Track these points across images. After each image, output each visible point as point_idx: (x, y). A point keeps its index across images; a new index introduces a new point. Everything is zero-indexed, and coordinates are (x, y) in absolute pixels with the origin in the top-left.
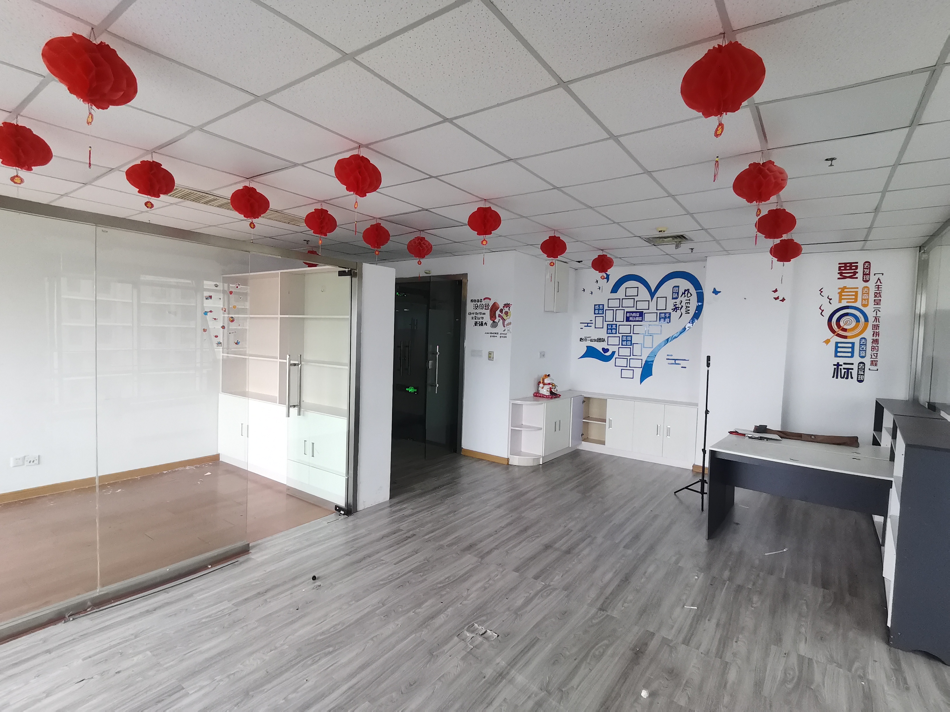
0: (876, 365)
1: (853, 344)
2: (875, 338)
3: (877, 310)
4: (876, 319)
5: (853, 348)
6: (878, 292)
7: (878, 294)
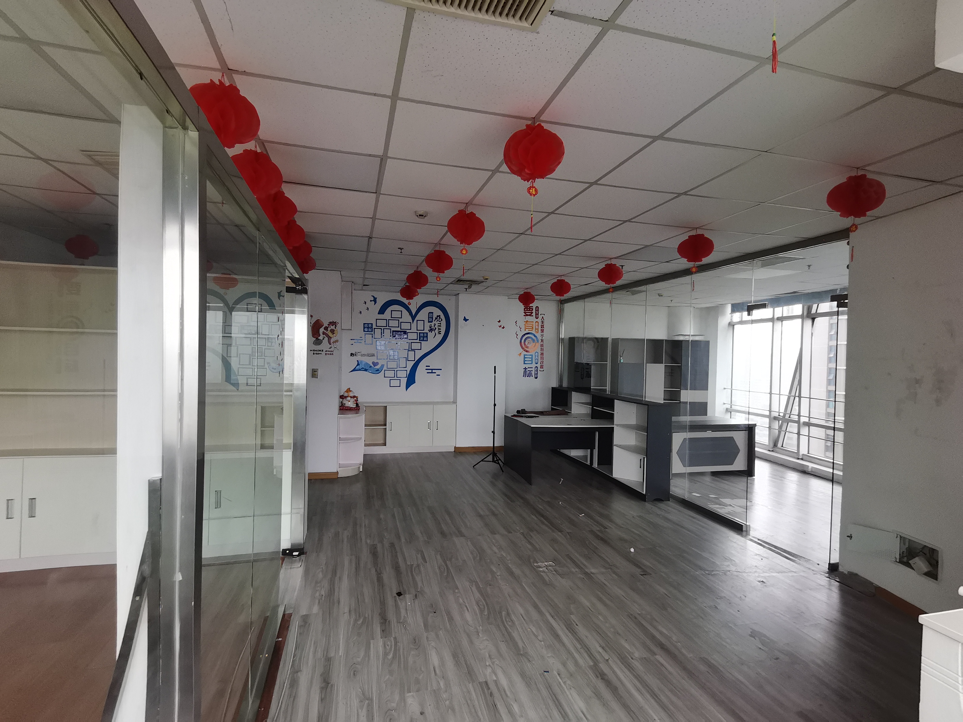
0: (543, 368)
1: (532, 355)
2: (542, 352)
3: (542, 336)
4: (542, 341)
5: (532, 358)
6: (542, 325)
7: (542, 326)
